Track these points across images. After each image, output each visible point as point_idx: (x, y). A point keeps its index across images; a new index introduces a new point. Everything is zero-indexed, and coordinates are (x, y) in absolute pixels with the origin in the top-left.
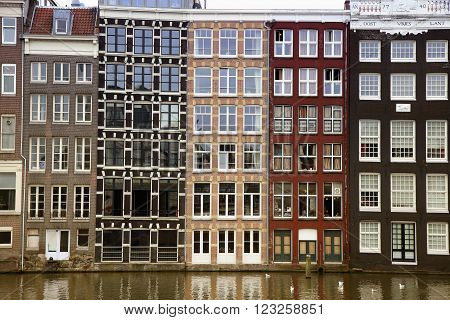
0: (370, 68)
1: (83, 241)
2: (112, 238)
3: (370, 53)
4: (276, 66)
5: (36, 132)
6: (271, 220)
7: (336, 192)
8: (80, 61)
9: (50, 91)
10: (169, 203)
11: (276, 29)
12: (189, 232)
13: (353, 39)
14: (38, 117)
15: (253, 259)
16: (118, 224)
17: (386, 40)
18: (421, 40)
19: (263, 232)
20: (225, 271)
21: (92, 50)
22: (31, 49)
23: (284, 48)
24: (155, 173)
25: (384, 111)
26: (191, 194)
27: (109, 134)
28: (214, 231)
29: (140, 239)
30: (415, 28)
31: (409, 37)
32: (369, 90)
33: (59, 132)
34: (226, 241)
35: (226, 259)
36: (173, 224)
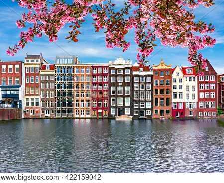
0: (113, 75)
1: (53, 112)
2: (59, 112)
3: (113, 72)
4: (93, 75)
5: (42, 90)
6: (92, 108)
7: (106, 102)
8: (51, 75)
9: (45, 82)
10: (71, 105)
11: (93, 67)
12: (74, 110)
13: (110, 69)
14: (43, 87)
15: (88, 116)
16: (59, 109)
17: (116, 69)
18: (124, 69)
19: (90, 110)
20: (82, 118)
21: (54, 73)
22: (41, 73)
23: (94, 72)
24: (67, 98)
25: (116, 84)
26: (75, 103)
27: (57, 90)
28: (80, 110)
29: (64, 112)
30: (123, 67)
31: (122, 69)
32: (113, 80)
33: (47, 90)
34: (82, 112)
35: (82, 116)
36: (71, 109)
